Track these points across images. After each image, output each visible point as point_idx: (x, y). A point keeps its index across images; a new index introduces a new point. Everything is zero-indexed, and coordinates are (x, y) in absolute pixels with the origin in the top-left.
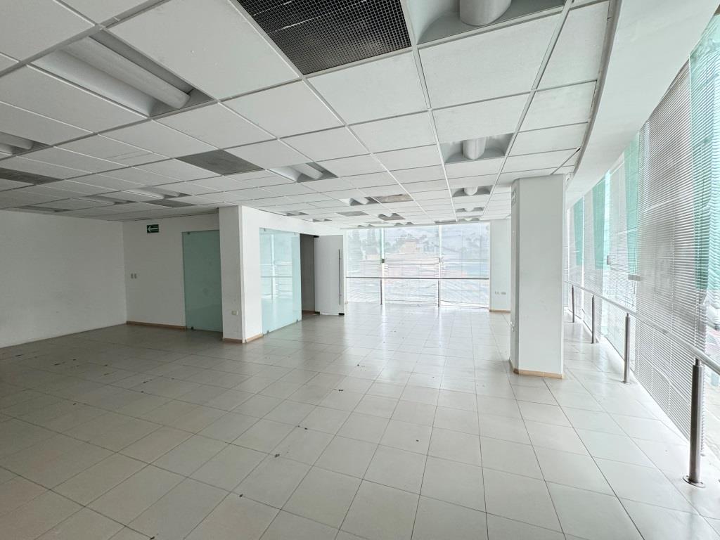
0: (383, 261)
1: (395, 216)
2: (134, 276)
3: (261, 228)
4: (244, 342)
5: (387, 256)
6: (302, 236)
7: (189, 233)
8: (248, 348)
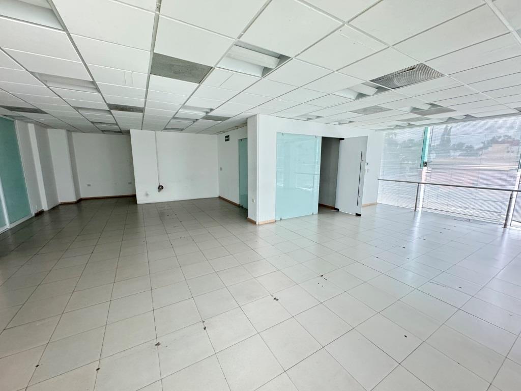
0: (425, 164)
1: (435, 108)
2: (221, 169)
3: (278, 133)
4: (257, 223)
5: (432, 160)
6: (324, 138)
7: (241, 140)
8: (260, 228)
